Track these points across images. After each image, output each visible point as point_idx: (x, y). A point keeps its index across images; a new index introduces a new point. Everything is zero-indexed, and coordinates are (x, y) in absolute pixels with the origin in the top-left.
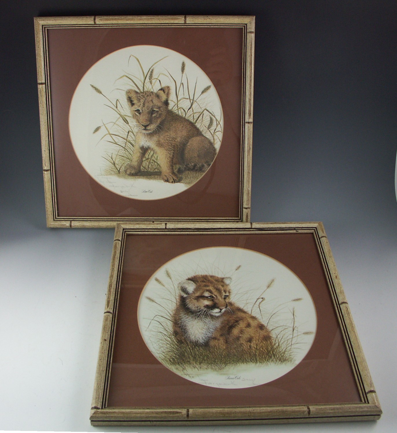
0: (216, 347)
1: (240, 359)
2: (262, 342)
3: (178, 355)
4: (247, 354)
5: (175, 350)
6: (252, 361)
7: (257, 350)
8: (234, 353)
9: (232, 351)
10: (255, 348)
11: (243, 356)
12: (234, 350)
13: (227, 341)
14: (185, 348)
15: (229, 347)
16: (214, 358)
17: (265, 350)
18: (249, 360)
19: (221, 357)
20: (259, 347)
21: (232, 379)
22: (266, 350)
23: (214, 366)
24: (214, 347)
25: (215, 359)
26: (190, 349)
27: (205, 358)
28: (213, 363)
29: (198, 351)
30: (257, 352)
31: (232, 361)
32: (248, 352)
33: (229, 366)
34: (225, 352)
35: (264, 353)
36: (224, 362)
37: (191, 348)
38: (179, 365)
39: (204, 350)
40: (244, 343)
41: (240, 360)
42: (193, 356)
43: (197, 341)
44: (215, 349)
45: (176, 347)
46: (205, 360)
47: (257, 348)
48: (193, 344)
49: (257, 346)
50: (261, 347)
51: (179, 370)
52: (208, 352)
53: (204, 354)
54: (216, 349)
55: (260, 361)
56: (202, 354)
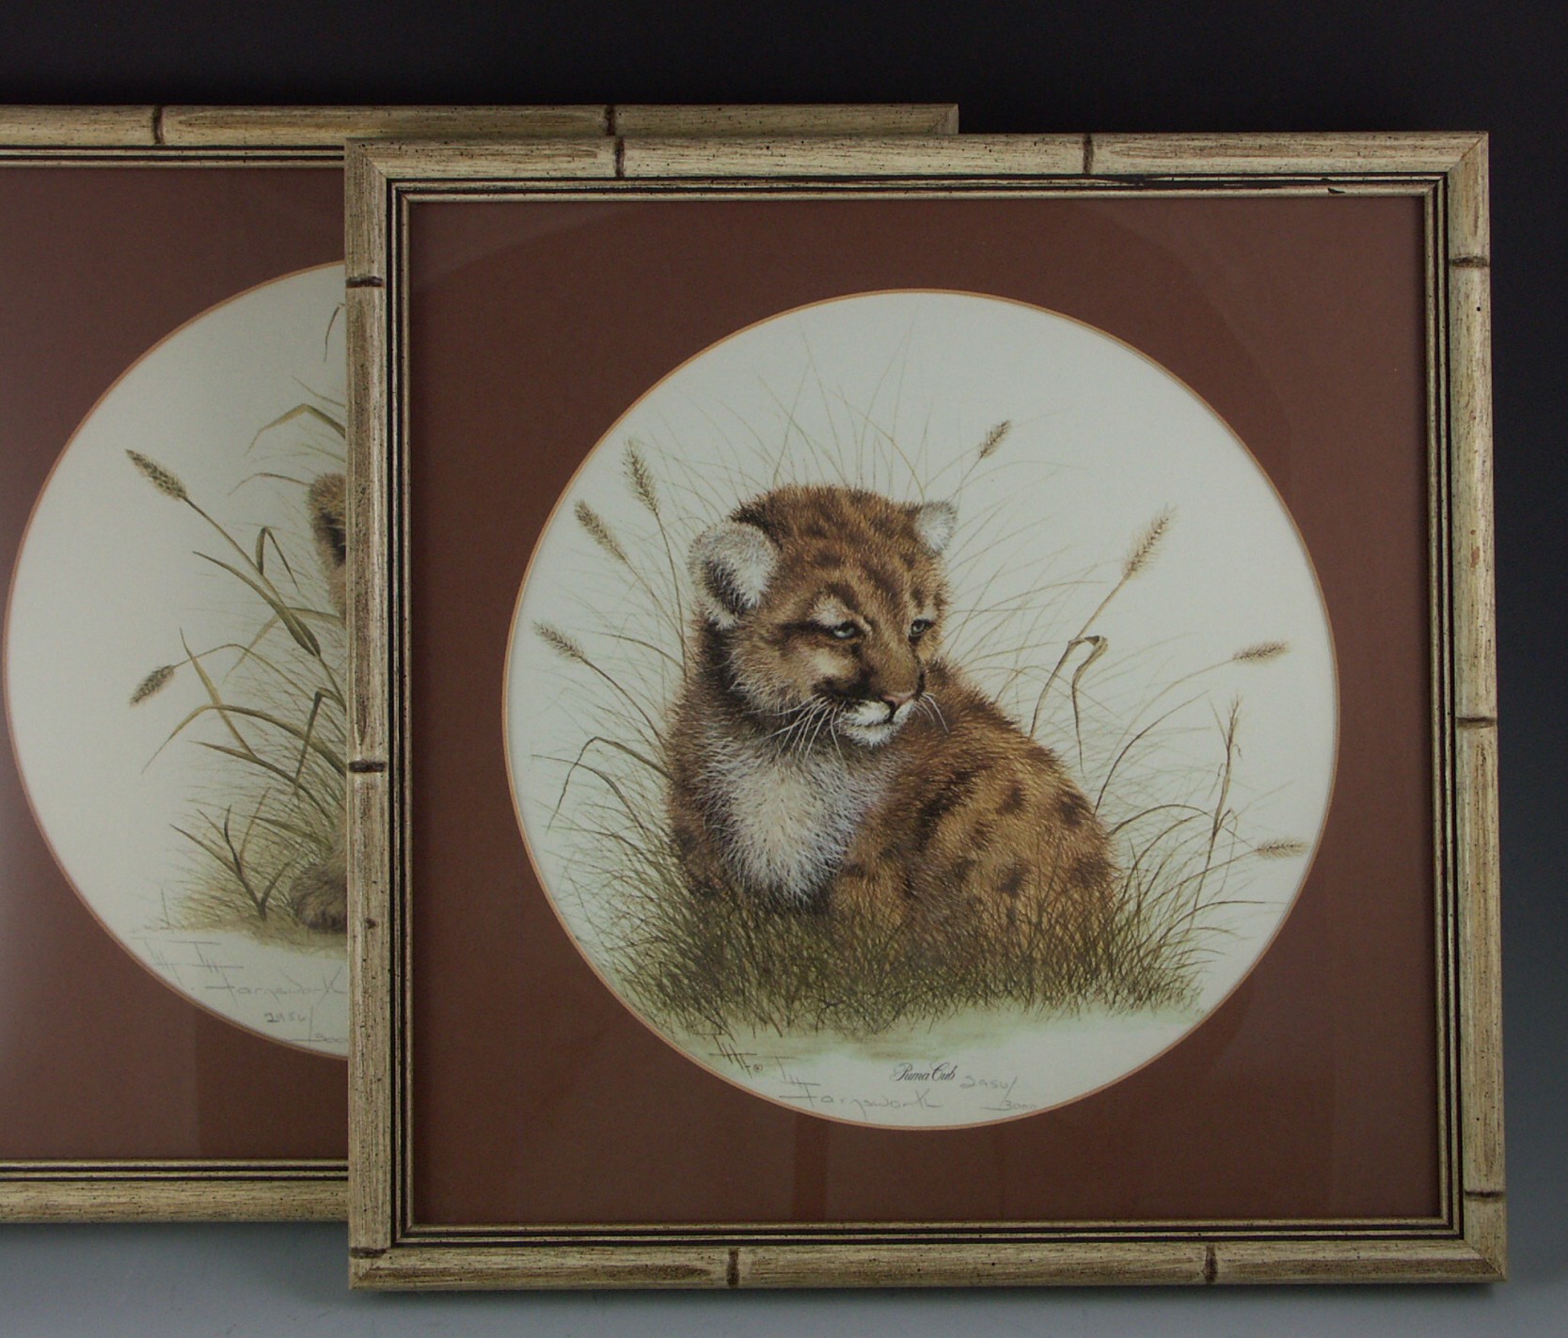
0: (862, 917)
1: (963, 980)
2: (1064, 891)
3: (696, 960)
4: (993, 954)
5: (680, 933)
6: (1010, 993)
7: (1039, 936)
8: (938, 951)
9: (930, 939)
10: (1030, 922)
11: (976, 967)
12: (938, 930)
13: (909, 886)
14: (722, 924)
15: (918, 916)
16: (848, 974)
17: (1072, 938)
18: (1001, 988)
19: (881, 969)
20: (1049, 920)
21: (920, 1077)
22: (1077, 936)
23: (849, 1018)
24: (854, 917)
25: (854, 981)
26: (745, 926)
27: (812, 976)
28: (843, 1002)
29: (780, 936)
30: (1038, 946)
31: (925, 990)
32: (997, 947)
33: (909, 1015)
34: (897, 942)
35: (1066, 949)
36: (892, 996)
37: (751, 924)
38: (699, 1010)
39: (808, 934)
40: (985, 897)
41: (961, 986)
42: (757, 963)
43: (779, 888)
44: (859, 932)
45: (684, 916)
46: (808, 986)
47: (1040, 922)
48: (762, 903)
49: (1040, 916)
50: (1057, 922)
51: (698, 1034)
52: (826, 943)
53: (805, 953)
54: (862, 927)
55: (1045, 994)
56: (800, 953)
